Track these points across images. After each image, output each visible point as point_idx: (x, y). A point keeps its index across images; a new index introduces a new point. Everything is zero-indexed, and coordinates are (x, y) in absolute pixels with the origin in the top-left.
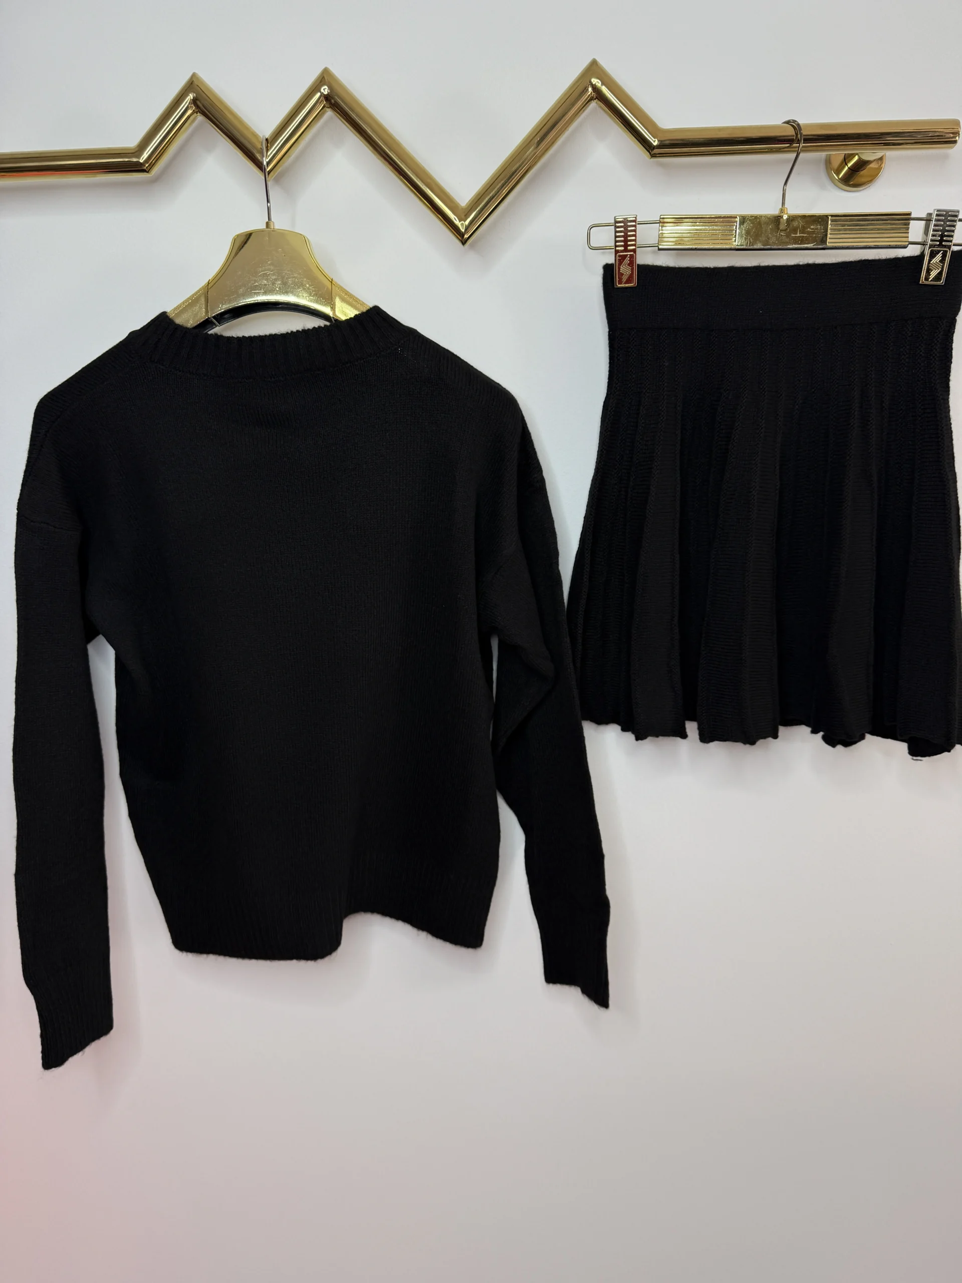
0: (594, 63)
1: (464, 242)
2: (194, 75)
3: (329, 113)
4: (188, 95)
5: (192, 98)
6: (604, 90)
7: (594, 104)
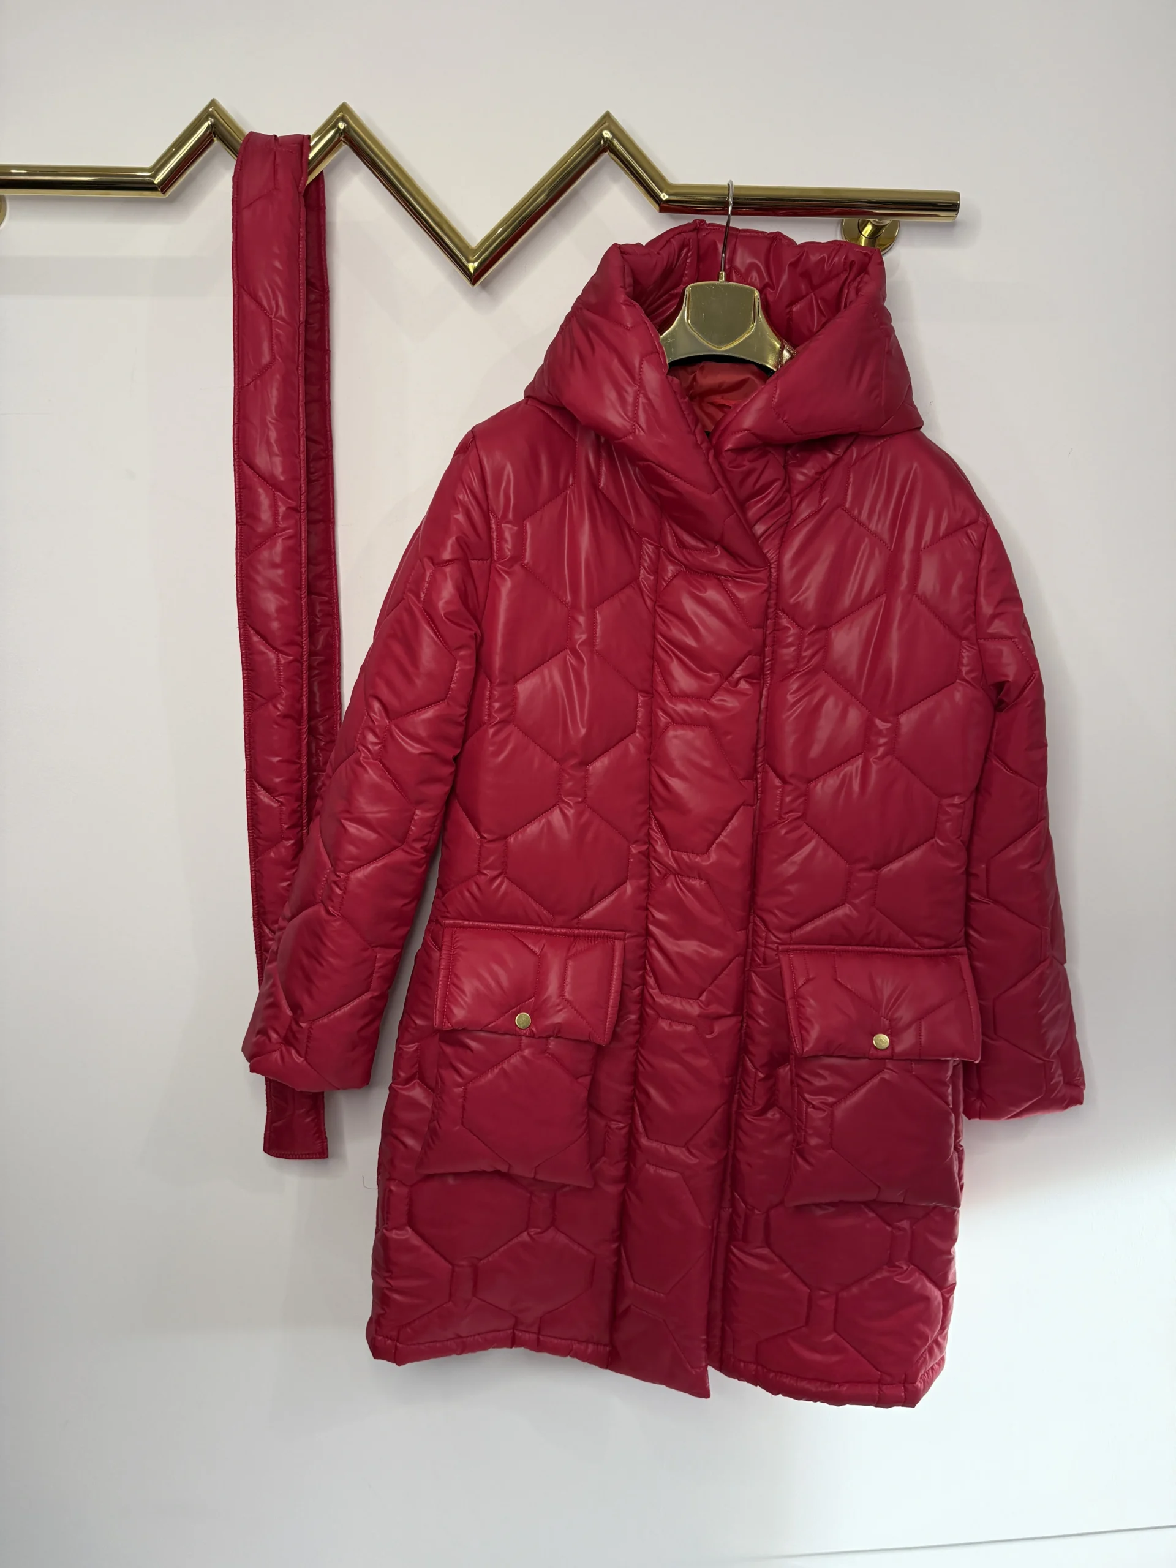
0: (607, 116)
1: (474, 283)
2: (213, 103)
3: (345, 147)
4: (207, 120)
5: (210, 124)
6: (615, 142)
7: (606, 155)
